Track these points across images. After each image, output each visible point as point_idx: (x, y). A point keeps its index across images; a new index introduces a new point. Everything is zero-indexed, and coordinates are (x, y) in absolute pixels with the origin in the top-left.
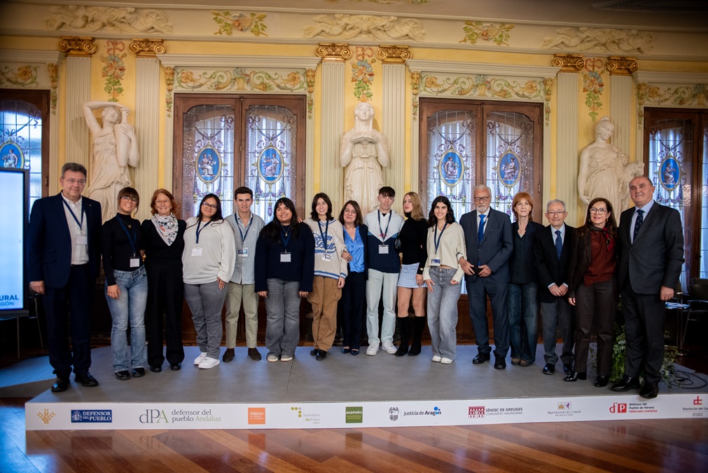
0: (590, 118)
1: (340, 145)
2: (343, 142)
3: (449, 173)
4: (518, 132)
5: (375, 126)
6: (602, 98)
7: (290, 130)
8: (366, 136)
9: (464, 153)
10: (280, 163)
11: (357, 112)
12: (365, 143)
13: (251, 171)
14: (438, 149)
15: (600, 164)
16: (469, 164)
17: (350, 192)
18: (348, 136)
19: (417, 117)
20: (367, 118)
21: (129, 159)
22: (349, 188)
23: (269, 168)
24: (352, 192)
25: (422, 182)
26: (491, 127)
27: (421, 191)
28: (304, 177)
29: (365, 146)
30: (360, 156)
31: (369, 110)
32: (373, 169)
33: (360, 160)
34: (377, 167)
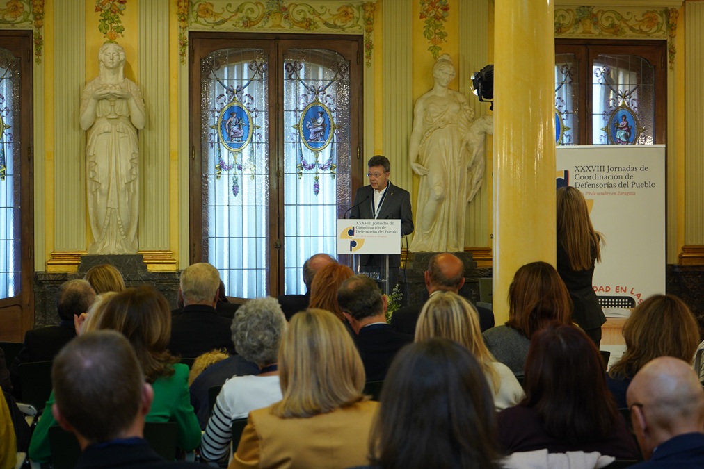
0: (430, 54)
1: (80, 100)
2: (84, 96)
3: (232, 134)
4: (330, 75)
5: (128, 73)
6: (447, 27)
7: (10, 78)
8: (112, 92)
9: (252, 107)
11: (102, 56)
12: (113, 99)
14: (217, 100)
15: (435, 120)
16: (262, 121)
17: (93, 164)
18: (90, 88)
19: (186, 59)
20: (115, 64)
22: (92, 159)
24: (96, 164)
25: (193, 147)
26: (290, 68)
27: (193, 159)
28: (31, 143)
29: (113, 103)
30: (106, 116)
31: (118, 54)
32: (124, 133)
33: (106, 120)
34: (129, 129)
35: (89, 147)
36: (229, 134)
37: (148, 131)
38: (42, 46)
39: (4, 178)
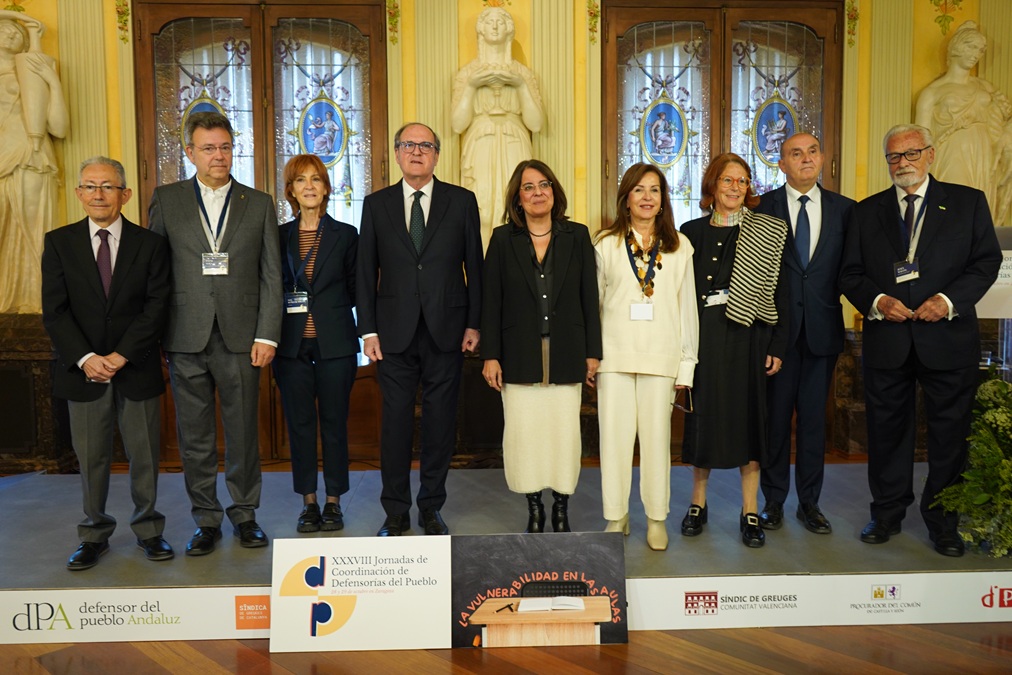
0: (937, 27)
1: (452, 91)
2: (457, 85)
3: (660, 143)
4: (794, 60)
5: (517, 53)
7: (357, 65)
8: (497, 72)
9: (688, 105)
10: (341, 130)
11: (481, 27)
12: (497, 86)
13: (288, 146)
14: (639, 94)
15: (955, 116)
16: (697, 124)
17: (470, 181)
18: (464, 75)
19: (598, 36)
20: (500, 37)
21: (47, 123)
22: (468, 174)
23: (319, 139)
24: (474, 180)
25: (607, 161)
26: (741, 51)
27: (607, 178)
28: (386, 156)
29: (497, 92)
30: (487, 112)
31: (505, 23)
32: (512, 135)
33: (488, 119)
34: (520, 132)
35: (464, 157)
36: (655, 143)
37: (545, 139)
38: (399, 19)
39: (350, 204)
